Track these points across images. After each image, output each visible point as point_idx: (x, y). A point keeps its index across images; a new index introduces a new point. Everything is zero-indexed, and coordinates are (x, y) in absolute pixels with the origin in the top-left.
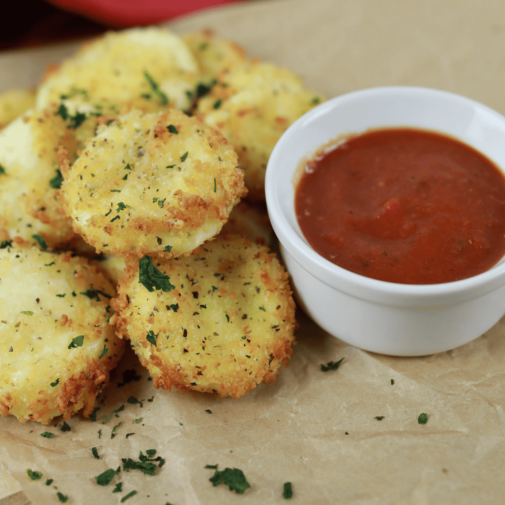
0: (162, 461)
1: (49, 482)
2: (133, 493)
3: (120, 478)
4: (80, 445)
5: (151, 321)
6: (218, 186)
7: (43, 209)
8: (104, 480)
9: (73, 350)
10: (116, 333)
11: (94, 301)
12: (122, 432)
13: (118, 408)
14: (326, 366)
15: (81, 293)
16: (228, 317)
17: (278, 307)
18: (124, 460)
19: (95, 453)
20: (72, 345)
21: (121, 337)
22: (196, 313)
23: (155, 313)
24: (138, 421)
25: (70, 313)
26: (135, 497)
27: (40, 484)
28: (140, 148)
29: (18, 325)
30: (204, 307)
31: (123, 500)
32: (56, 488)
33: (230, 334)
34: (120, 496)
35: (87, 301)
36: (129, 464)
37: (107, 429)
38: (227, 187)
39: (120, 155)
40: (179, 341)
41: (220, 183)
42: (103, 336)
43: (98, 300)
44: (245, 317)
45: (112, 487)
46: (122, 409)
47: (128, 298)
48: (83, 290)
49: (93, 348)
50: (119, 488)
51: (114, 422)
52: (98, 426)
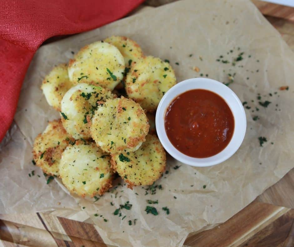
0: (131, 205)
1: (101, 216)
2: (125, 217)
3: (120, 211)
4: (106, 201)
5: (125, 172)
6: (142, 132)
7: (83, 131)
8: (116, 213)
9: (101, 178)
10: (113, 171)
11: (104, 159)
12: (118, 195)
13: (115, 187)
14: (175, 167)
15: (100, 157)
16: (146, 163)
17: (161, 157)
18: (120, 205)
19: (112, 204)
20: (101, 177)
21: (115, 172)
22: (137, 164)
23: (126, 169)
24: (122, 191)
25: (98, 166)
26: (125, 218)
27: (98, 217)
28: (114, 115)
29: (83, 174)
30: (139, 162)
31: (123, 219)
32: (103, 218)
33: (148, 168)
34: (121, 218)
35: (102, 159)
36: (122, 207)
37: (114, 195)
38: (145, 132)
39: (107, 119)
40: (133, 177)
41: (142, 130)
42: (109, 171)
43: (105, 158)
44: (151, 160)
45: (119, 215)
46: (116, 187)
47: (116, 162)
48: (100, 156)
49: (107, 176)
50: (120, 215)
51: (115, 192)
52: (110, 194)
